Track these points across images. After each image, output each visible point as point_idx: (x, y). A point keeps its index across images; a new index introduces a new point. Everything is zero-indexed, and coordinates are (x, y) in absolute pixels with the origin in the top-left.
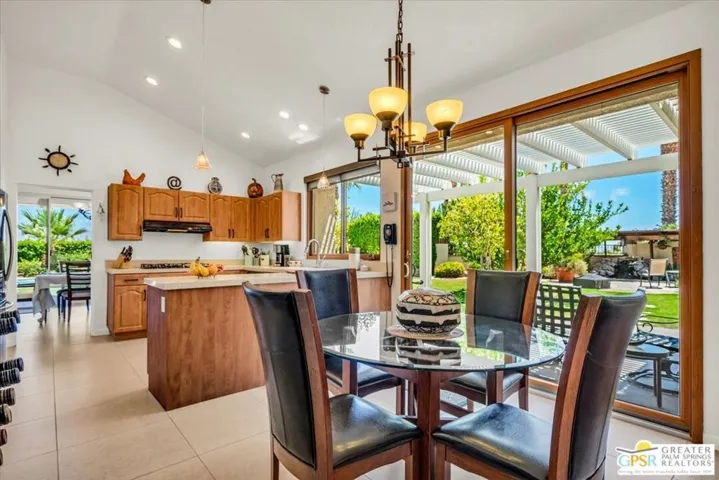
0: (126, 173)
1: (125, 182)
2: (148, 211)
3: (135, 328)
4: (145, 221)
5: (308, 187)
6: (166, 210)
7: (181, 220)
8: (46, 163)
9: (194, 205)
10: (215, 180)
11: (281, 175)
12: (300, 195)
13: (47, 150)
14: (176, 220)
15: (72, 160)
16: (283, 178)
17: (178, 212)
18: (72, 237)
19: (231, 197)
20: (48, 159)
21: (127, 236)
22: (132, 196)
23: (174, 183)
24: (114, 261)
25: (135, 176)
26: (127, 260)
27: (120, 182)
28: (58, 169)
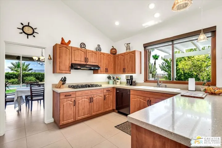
0: (63, 39)
1: (62, 43)
2: (73, 59)
3: (70, 121)
4: (72, 64)
5: (145, 49)
6: (81, 58)
7: (87, 64)
8: (21, 31)
9: (92, 57)
10: (99, 45)
11: (129, 44)
12: (141, 52)
13: (22, 24)
14: (85, 63)
15: (35, 31)
16: (130, 45)
17: (86, 60)
18: (28, 71)
19: (106, 54)
20: (22, 29)
21: (64, 72)
22: (66, 51)
23: (83, 46)
24: (56, 84)
25: (66, 41)
26: (63, 84)
27: (60, 43)
28: (28, 35)
